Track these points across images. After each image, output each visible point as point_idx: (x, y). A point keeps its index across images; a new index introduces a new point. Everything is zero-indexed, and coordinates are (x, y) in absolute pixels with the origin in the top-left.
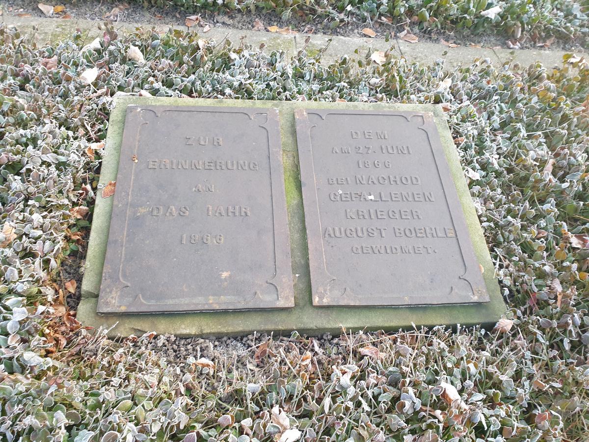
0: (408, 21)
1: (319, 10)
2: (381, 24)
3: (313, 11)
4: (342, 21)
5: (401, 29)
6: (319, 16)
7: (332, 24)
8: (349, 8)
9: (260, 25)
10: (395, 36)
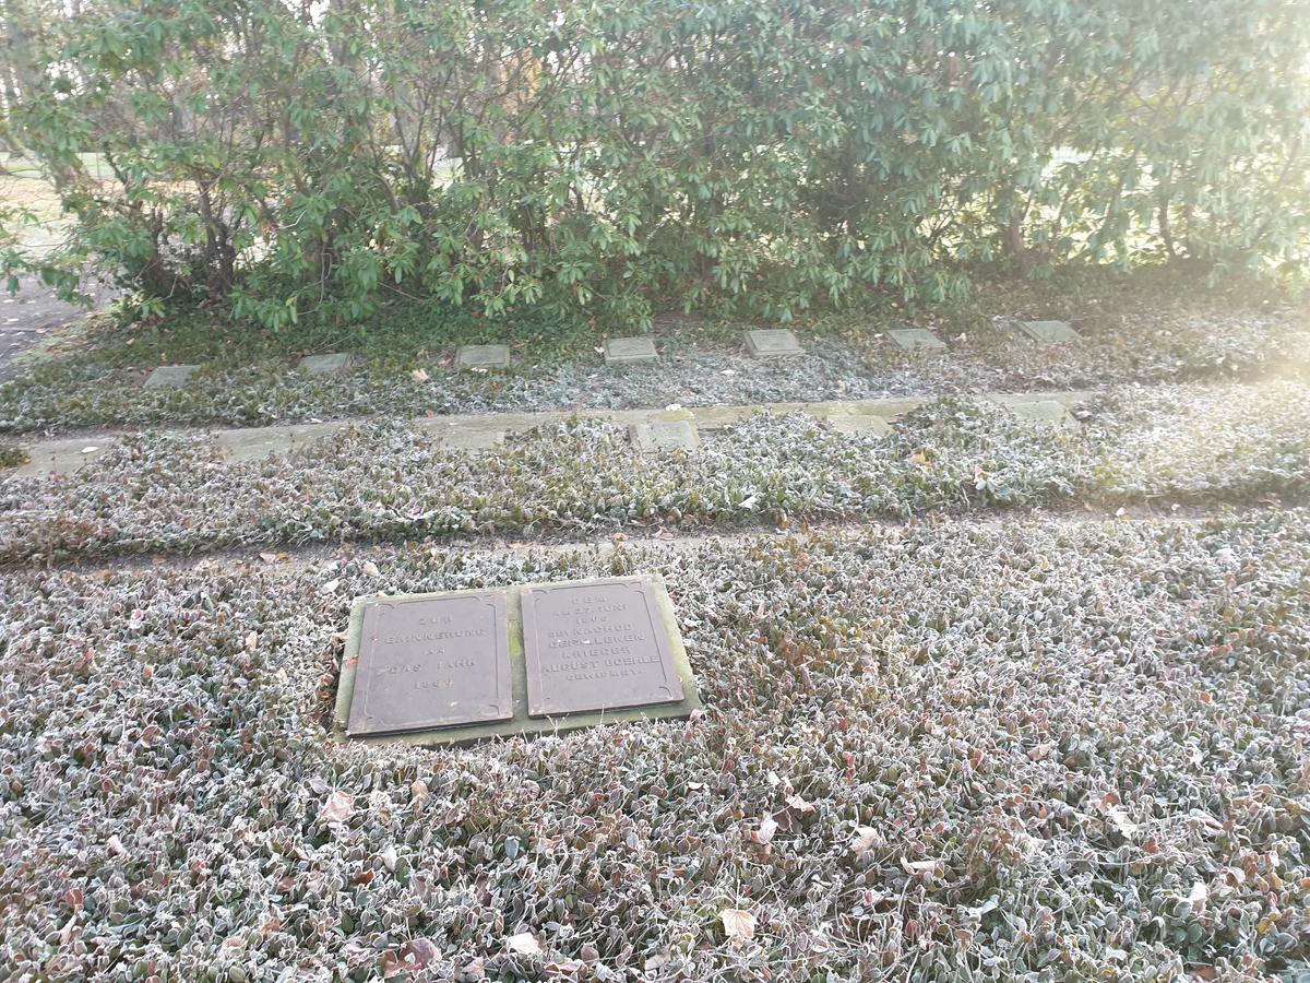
0: (661, 520)
1: (565, 522)
2: (633, 527)
3: (558, 524)
4: (590, 529)
5: (655, 529)
6: (565, 528)
7: (578, 534)
8: (596, 516)
9: (502, 543)
10: (651, 537)
